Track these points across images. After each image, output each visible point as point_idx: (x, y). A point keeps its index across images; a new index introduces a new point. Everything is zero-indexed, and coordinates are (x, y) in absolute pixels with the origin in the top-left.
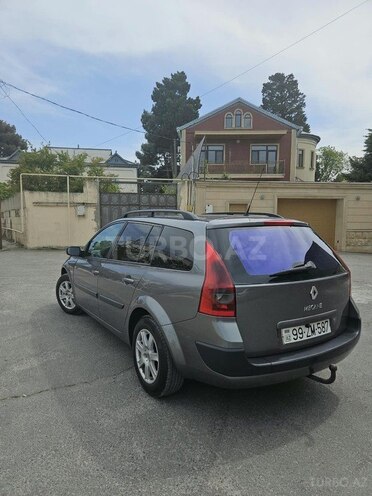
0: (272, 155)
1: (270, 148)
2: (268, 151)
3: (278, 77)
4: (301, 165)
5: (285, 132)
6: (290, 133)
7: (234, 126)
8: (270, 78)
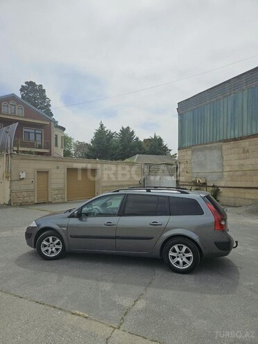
0: (38, 137)
1: (37, 132)
2: (36, 134)
3: (31, 84)
4: (56, 145)
5: (48, 123)
6: (50, 124)
7: (10, 112)
8: (26, 83)
